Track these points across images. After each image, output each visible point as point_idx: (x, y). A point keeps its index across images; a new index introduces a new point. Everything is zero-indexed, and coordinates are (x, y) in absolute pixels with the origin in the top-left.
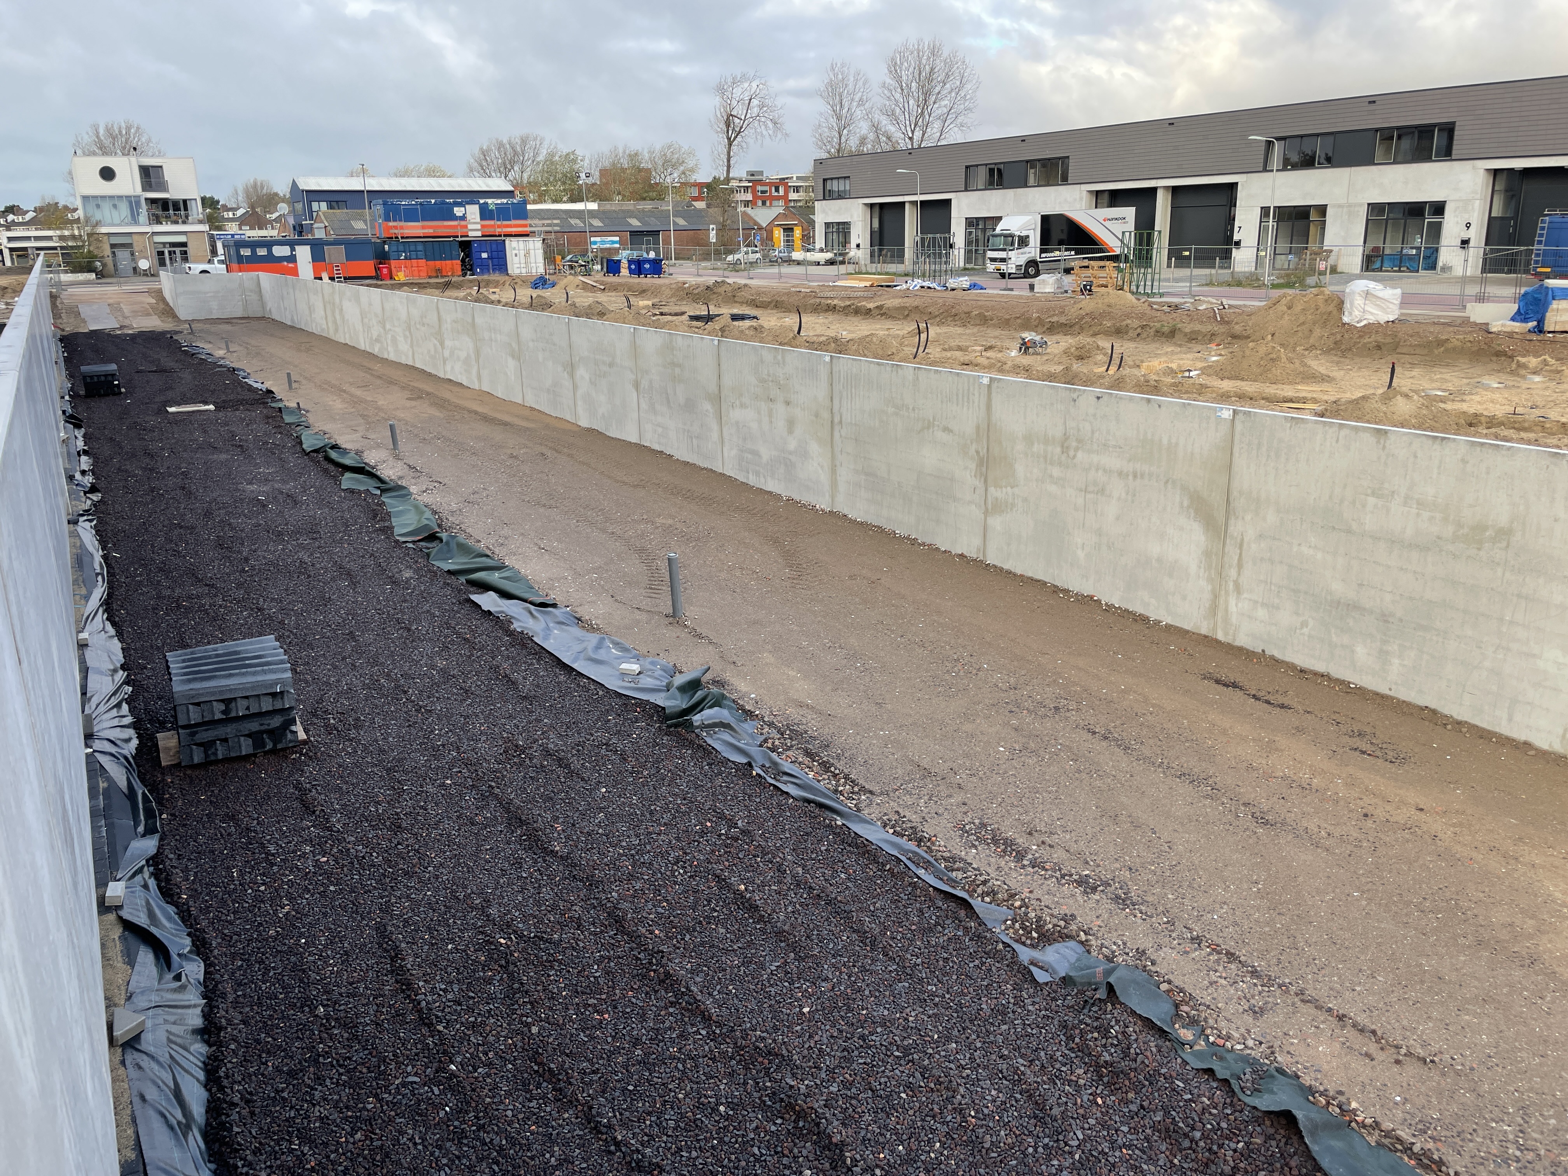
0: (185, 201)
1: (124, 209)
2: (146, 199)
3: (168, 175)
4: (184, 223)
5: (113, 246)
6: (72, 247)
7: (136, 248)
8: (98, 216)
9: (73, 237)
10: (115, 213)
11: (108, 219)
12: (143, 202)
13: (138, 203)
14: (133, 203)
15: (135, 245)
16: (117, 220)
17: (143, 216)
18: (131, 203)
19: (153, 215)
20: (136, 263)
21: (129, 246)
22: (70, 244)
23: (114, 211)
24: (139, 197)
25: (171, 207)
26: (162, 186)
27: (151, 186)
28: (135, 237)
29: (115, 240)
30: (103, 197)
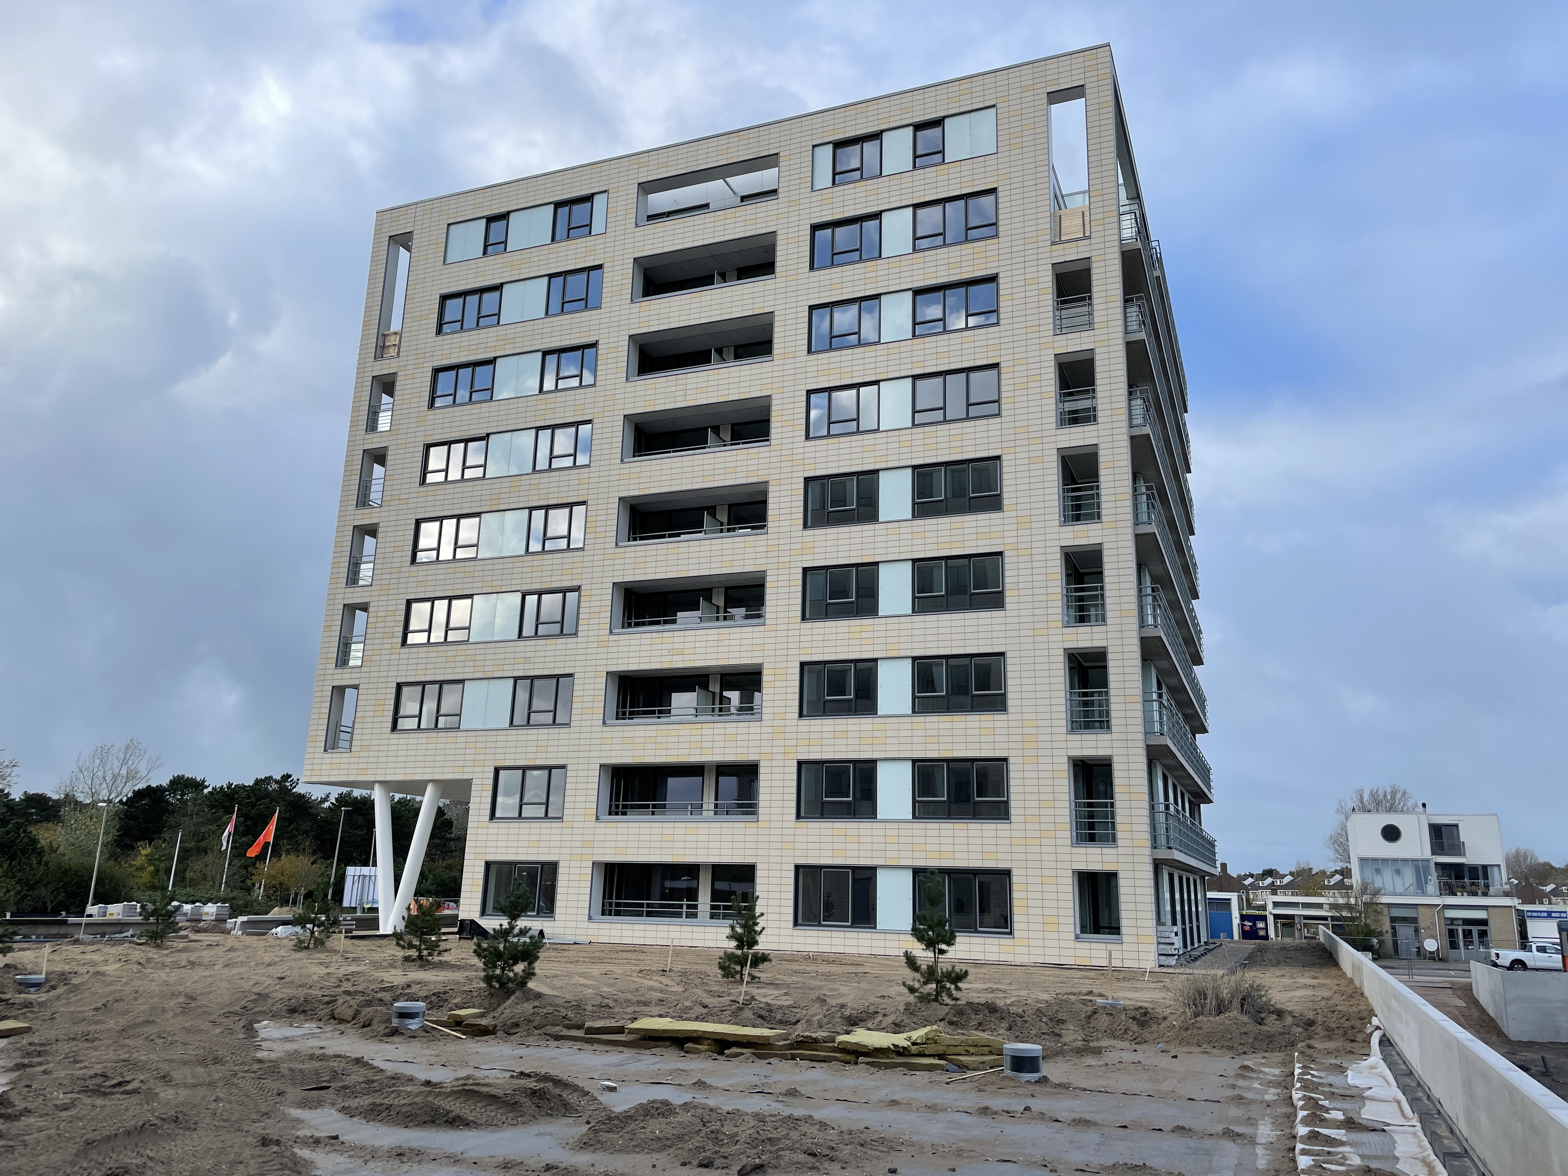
0: (1485, 868)
1: (1409, 877)
2: (1436, 864)
3: (1464, 835)
4: (1485, 894)
5: (1393, 920)
6: (1346, 919)
7: (1422, 923)
8: (1378, 884)
9: (1348, 906)
10: (1398, 881)
11: (1389, 887)
12: (1433, 866)
13: (1426, 870)
14: (1419, 867)
15: (1421, 919)
16: (1400, 889)
17: (1432, 885)
18: (1417, 869)
19: (1445, 884)
20: (1421, 942)
21: (1414, 920)
22: (1344, 914)
23: (1396, 878)
24: (1428, 860)
25: (1467, 874)
26: (1458, 848)
27: (1442, 848)
28: (1420, 909)
29: (1396, 913)
30: (1385, 861)
